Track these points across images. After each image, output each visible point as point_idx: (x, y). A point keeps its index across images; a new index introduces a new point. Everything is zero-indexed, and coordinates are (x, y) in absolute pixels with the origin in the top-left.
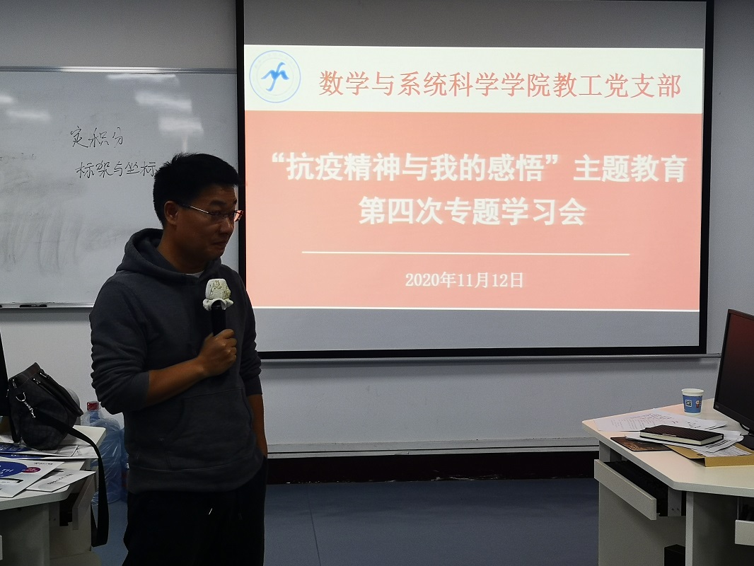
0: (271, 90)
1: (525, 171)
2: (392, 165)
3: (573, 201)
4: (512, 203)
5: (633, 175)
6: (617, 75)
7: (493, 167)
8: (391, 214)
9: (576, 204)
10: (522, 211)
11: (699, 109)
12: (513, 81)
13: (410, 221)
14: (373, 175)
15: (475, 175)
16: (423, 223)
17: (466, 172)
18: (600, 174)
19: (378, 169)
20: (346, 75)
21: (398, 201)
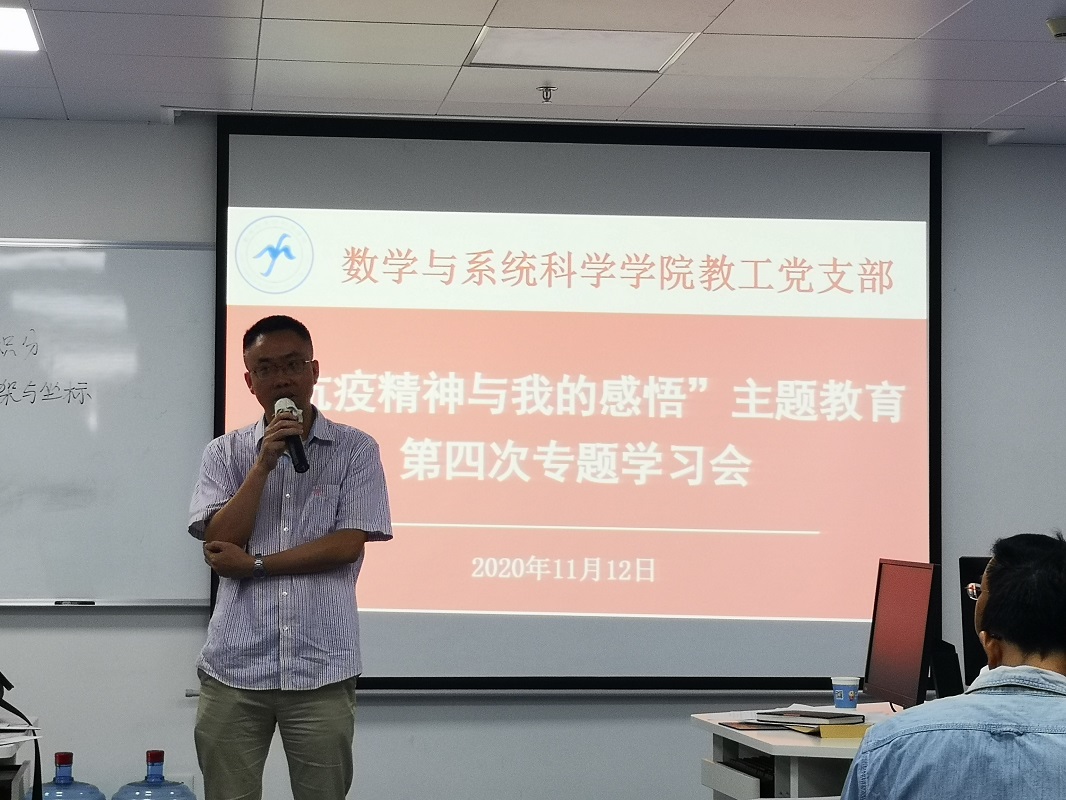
0: (267, 274)
1: (658, 402)
2: (451, 390)
3: (731, 448)
4: (637, 450)
5: (823, 411)
6: (796, 259)
7: (607, 396)
8: (450, 465)
9: (736, 453)
10: (652, 463)
11: (922, 312)
12: (639, 267)
13: (480, 476)
14: (423, 405)
15: (580, 406)
16: (501, 479)
17: (566, 403)
18: (772, 408)
19: (431, 395)
20: (383, 254)
21: (461, 445)
